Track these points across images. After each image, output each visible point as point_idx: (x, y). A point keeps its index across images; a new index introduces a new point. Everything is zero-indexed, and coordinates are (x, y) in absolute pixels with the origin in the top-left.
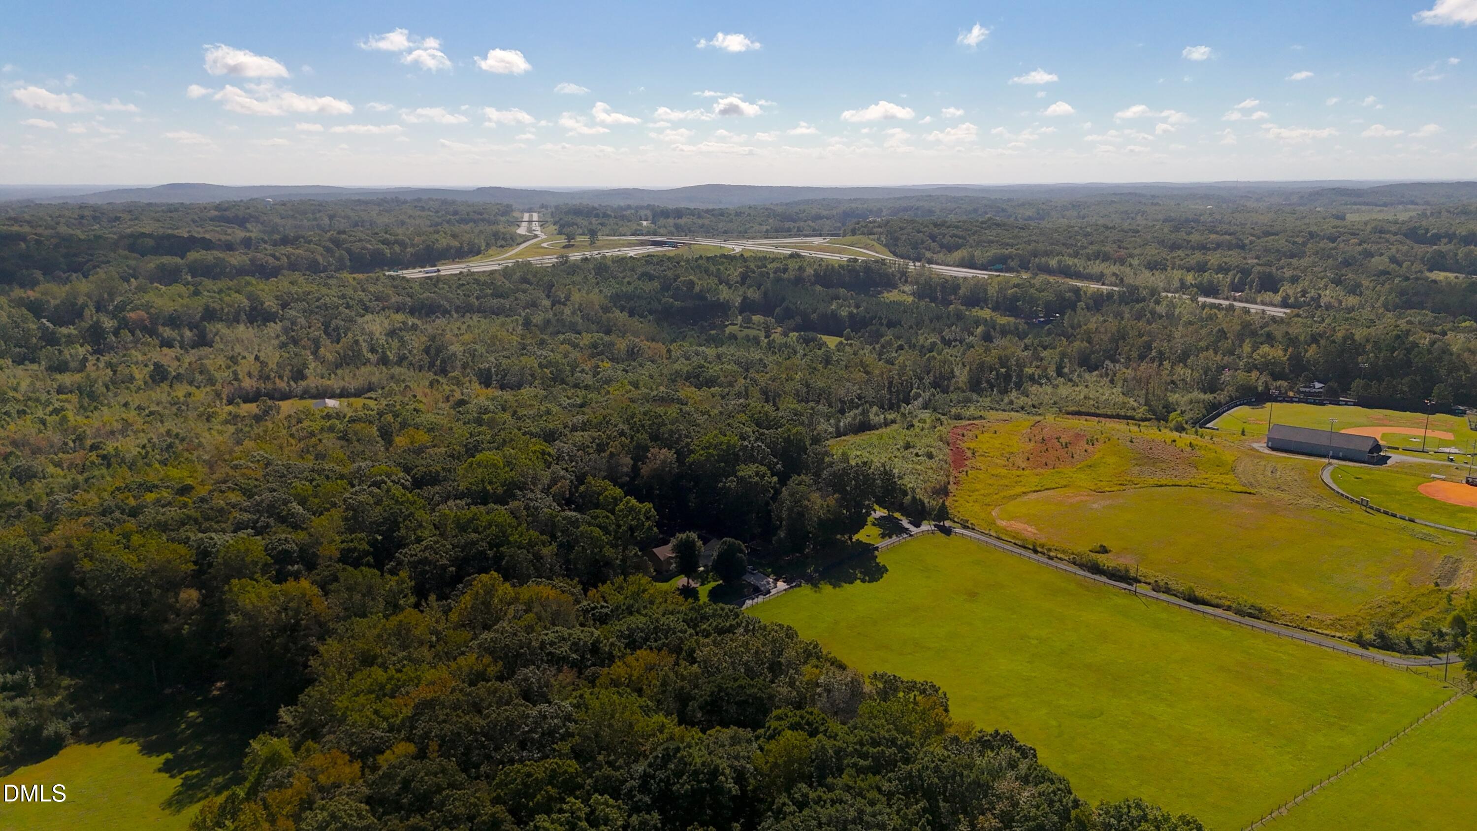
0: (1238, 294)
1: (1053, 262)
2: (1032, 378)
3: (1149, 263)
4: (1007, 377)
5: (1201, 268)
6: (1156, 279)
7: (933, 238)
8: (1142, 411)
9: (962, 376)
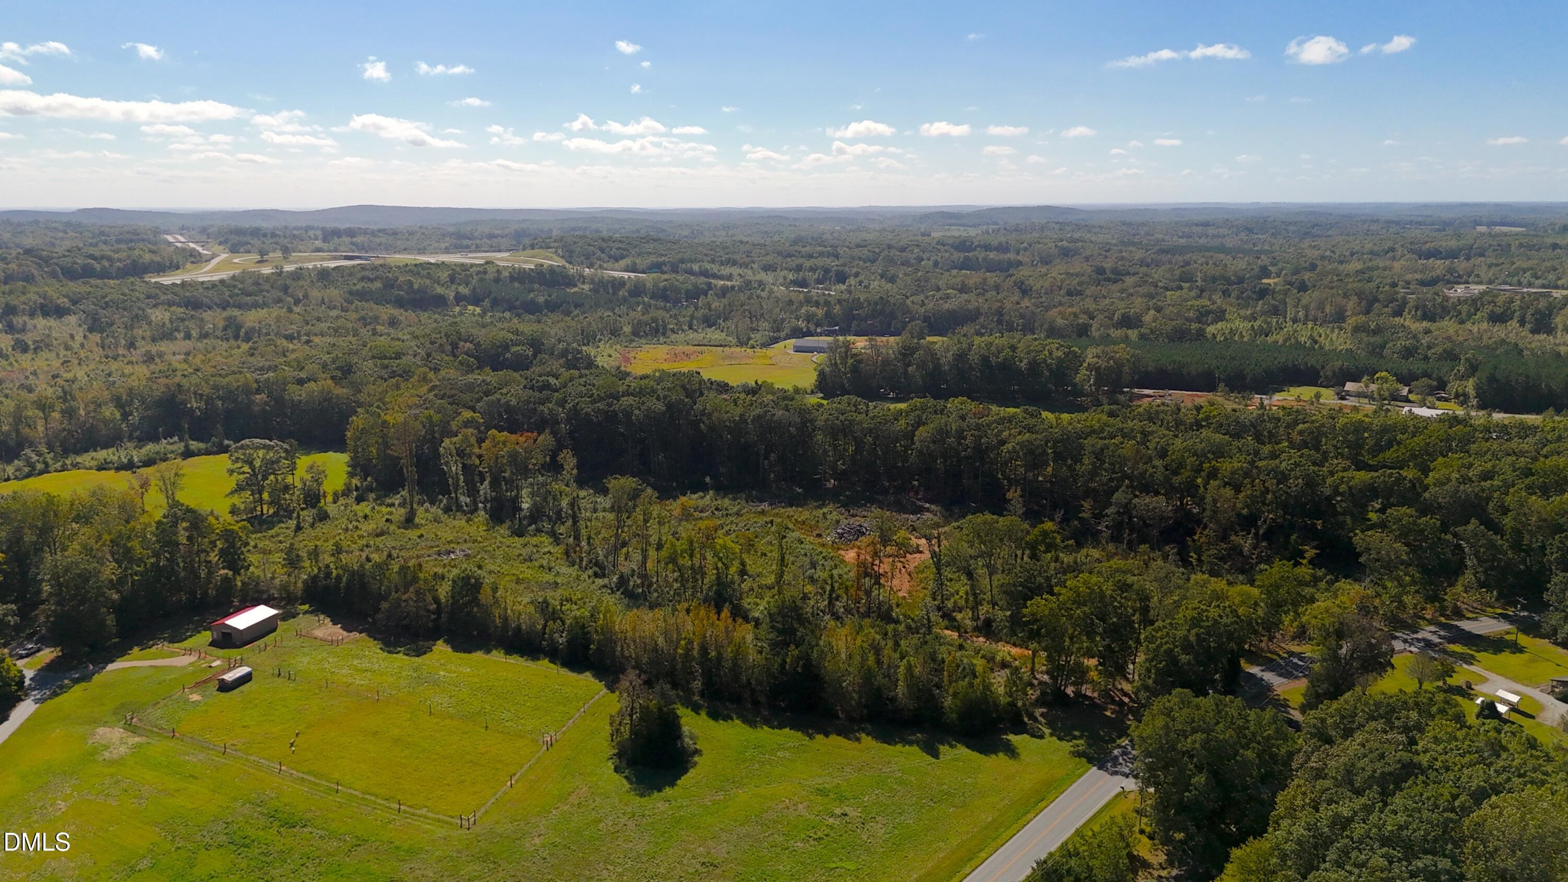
0: (821, 286)
1: (696, 268)
2: (673, 331)
3: (765, 266)
4: (657, 331)
5: (799, 268)
6: (768, 278)
7: (602, 250)
8: (734, 341)
9: (627, 329)
